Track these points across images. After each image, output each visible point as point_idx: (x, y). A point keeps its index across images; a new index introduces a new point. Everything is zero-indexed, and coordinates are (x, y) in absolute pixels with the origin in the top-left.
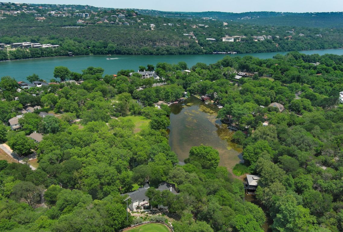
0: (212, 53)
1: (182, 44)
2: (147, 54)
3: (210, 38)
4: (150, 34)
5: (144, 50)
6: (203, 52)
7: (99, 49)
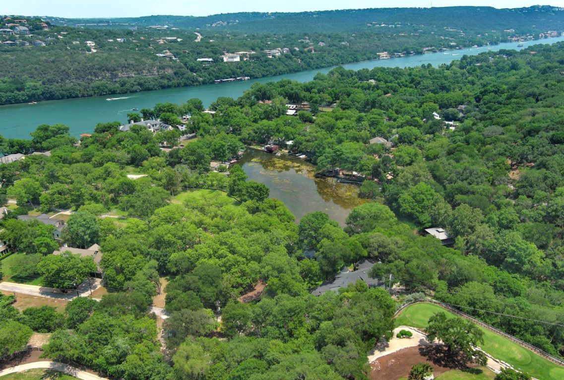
0: (213, 82)
1: (162, 72)
2: (105, 93)
3: (203, 58)
4: (100, 60)
5: (98, 88)
6: (199, 82)
7: (9, 94)
